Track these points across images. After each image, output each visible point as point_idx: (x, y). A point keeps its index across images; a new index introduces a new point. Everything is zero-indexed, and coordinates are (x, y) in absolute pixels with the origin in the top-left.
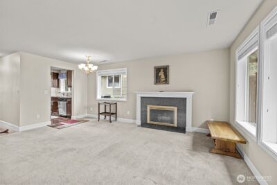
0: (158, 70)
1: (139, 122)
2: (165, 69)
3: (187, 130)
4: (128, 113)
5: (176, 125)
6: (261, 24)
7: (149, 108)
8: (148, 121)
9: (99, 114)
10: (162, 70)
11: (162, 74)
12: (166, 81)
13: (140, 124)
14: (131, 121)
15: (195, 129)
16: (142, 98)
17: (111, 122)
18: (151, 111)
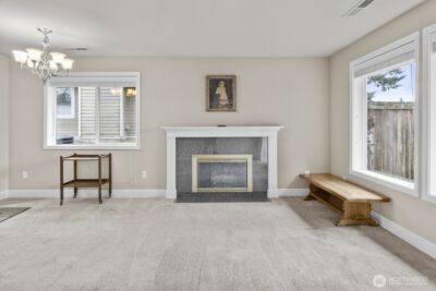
0: (213, 83)
1: (172, 192)
2: (229, 83)
3: (270, 195)
4: (145, 175)
5: (250, 189)
6: (424, 30)
7: (195, 160)
8: (195, 189)
9: (63, 185)
10: (222, 84)
11: (221, 91)
12: (231, 106)
13: (175, 197)
14: (154, 193)
15: (284, 191)
16: (177, 139)
17: (101, 202)
18: (201, 165)
